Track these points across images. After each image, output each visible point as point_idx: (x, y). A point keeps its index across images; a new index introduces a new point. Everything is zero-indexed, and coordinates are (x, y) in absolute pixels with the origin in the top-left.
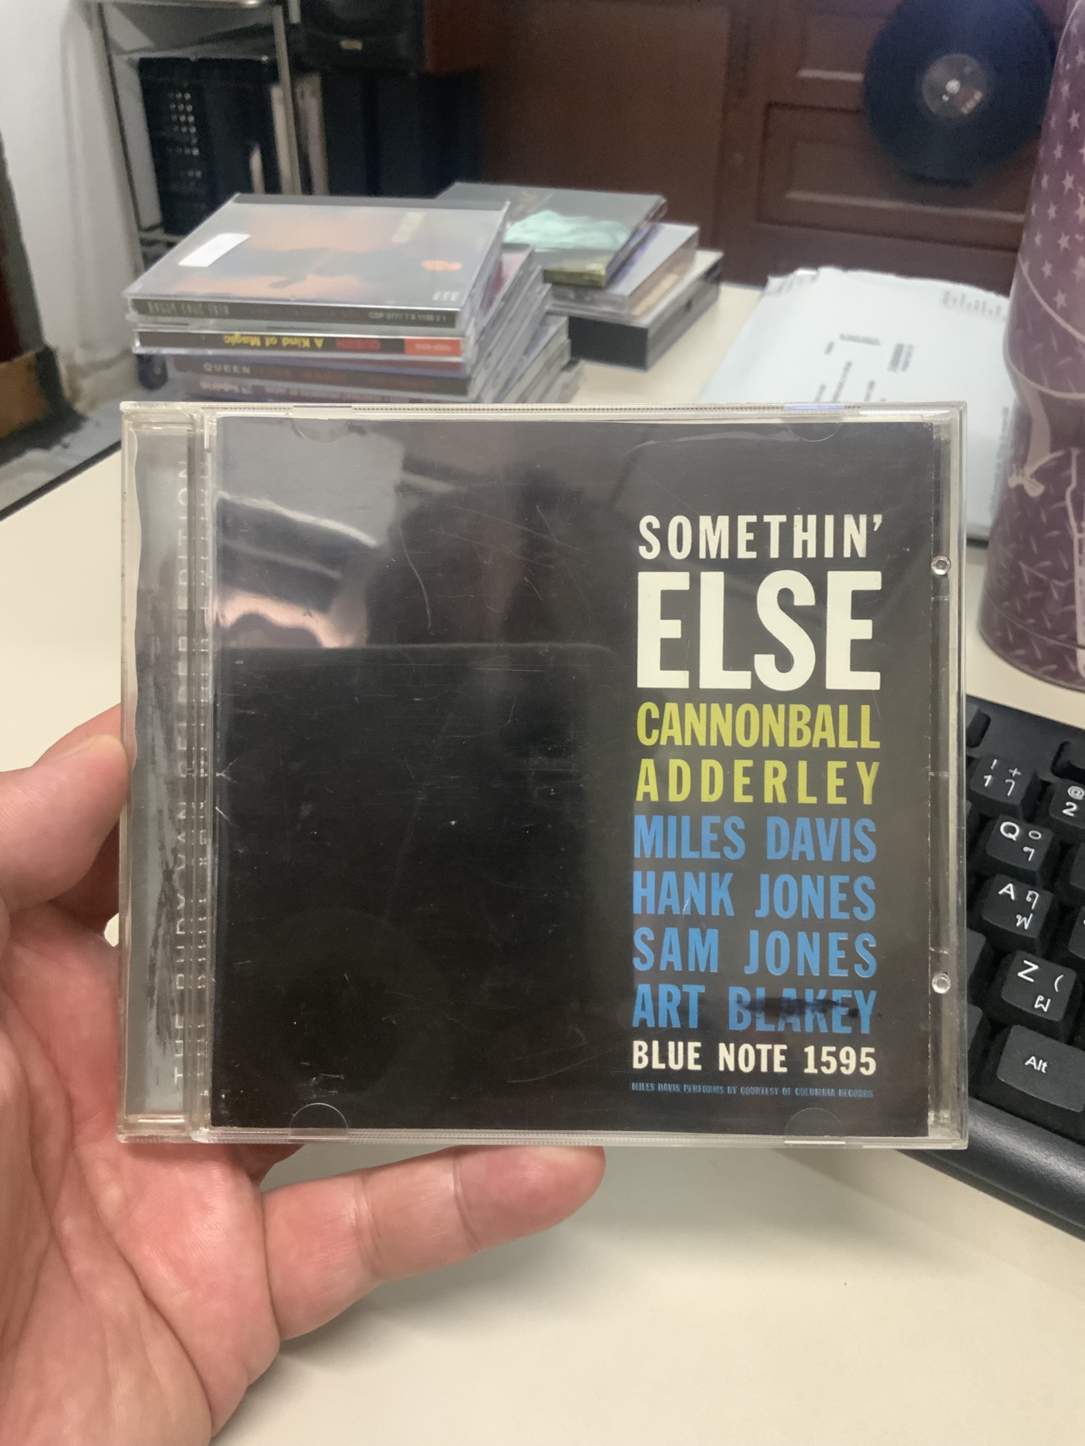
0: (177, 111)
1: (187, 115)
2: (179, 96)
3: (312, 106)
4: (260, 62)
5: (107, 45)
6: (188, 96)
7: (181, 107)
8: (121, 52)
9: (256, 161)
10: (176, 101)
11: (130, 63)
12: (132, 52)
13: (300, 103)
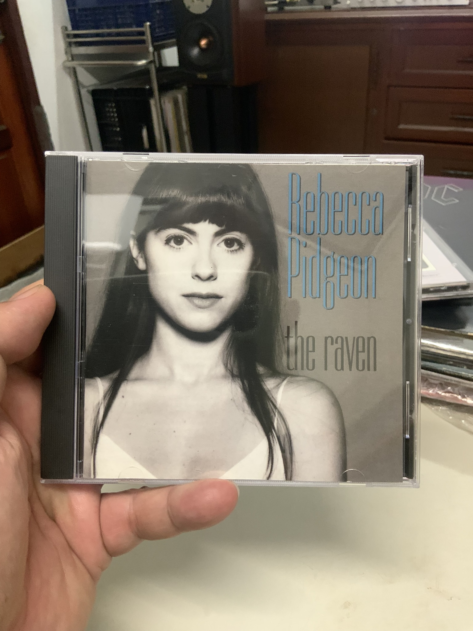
0: (109, 111)
1: (113, 112)
2: (110, 105)
3: (169, 107)
4: (144, 89)
5: (77, 84)
6: (114, 105)
7: (111, 110)
8: (84, 87)
9: (145, 133)
10: (108, 106)
11: (88, 91)
12: (89, 86)
13: (163, 106)
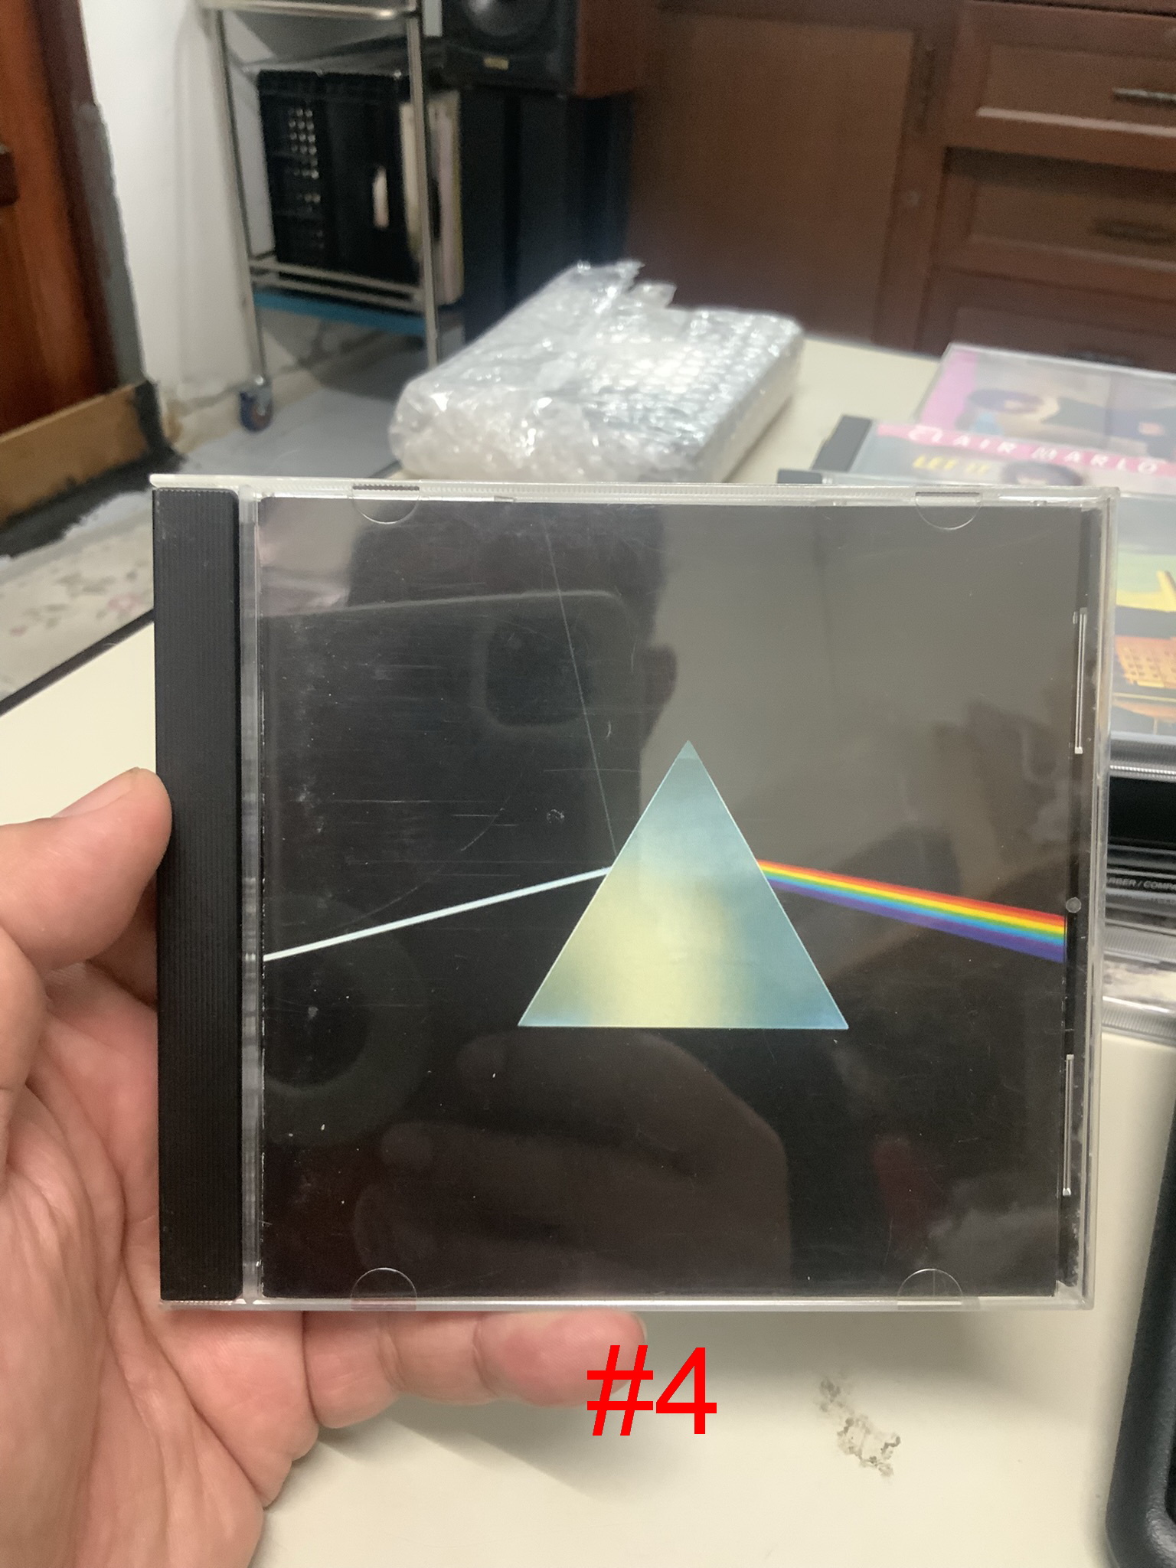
0: (297, 130)
1: (305, 130)
2: (300, 113)
3: (446, 128)
4: (391, 79)
5: (225, 57)
6: (310, 114)
7: (302, 125)
8: (239, 64)
9: (380, 187)
10: (295, 118)
11: (249, 76)
12: (251, 64)
13: (432, 122)
